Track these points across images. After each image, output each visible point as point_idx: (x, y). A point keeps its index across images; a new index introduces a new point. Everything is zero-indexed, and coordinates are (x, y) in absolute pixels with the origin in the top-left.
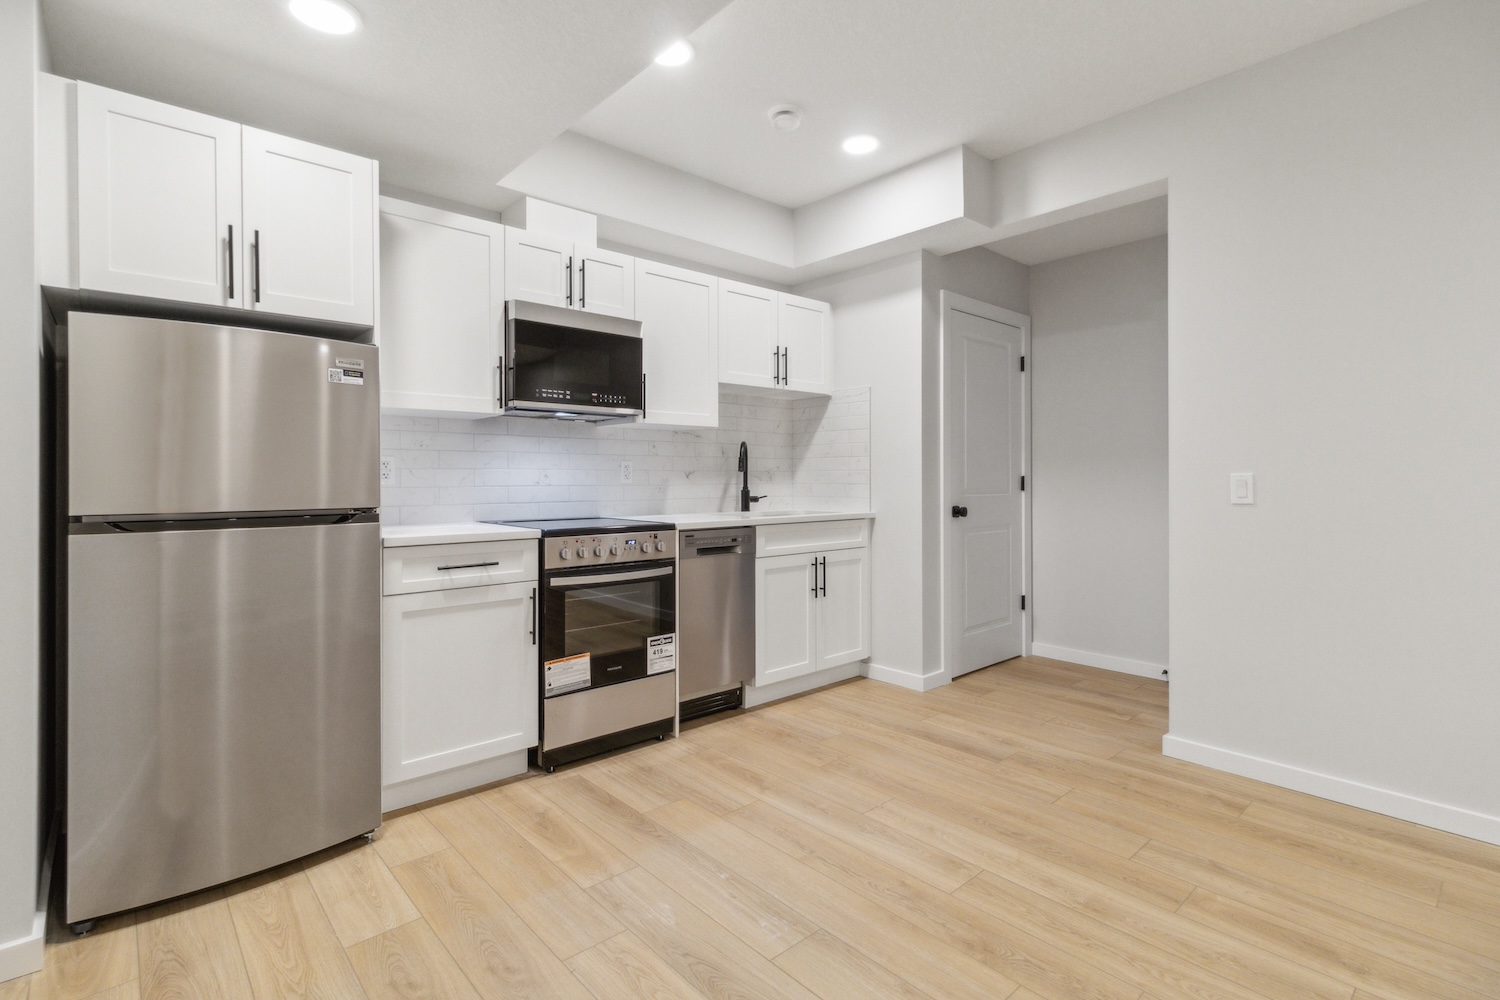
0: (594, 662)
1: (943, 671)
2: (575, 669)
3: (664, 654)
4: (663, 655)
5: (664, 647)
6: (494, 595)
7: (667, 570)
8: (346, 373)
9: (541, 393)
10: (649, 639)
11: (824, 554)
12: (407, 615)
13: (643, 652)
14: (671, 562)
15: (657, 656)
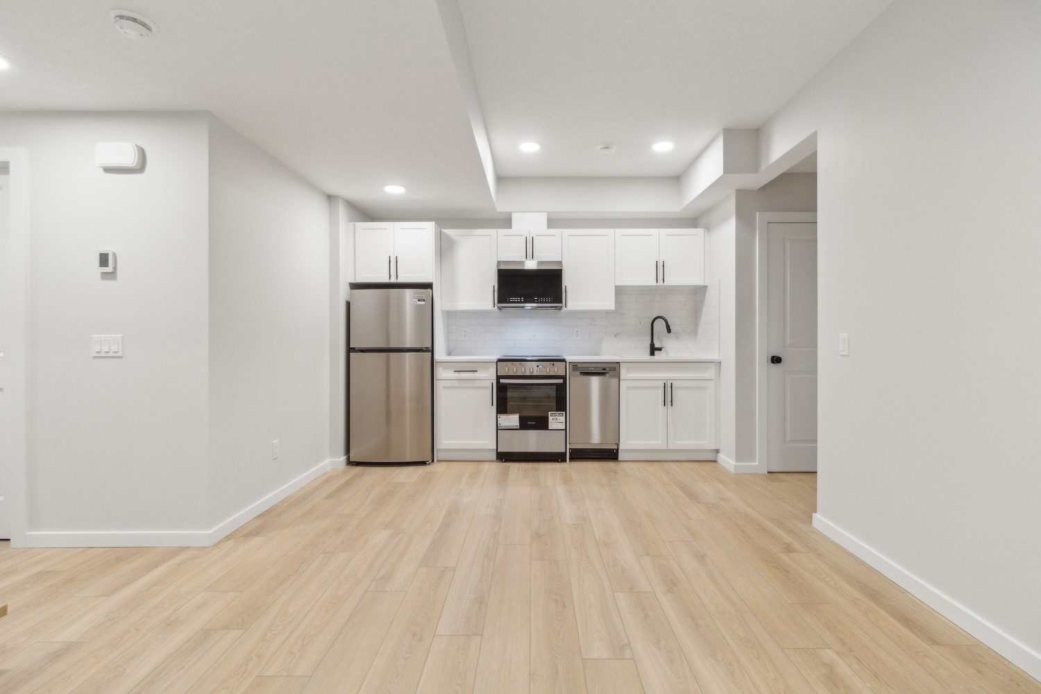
0: (521, 419)
1: (758, 464)
2: (513, 420)
3: (558, 421)
4: (556, 421)
5: (558, 418)
6: (477, 384)
7: (561, 381)
8: (419, 300)
9: (509, 300)
10: (550, 413)
11: (671, 382)
12: (445, 388)
13: (546, 419)
14: (564, 378)
15: (554, 421)
